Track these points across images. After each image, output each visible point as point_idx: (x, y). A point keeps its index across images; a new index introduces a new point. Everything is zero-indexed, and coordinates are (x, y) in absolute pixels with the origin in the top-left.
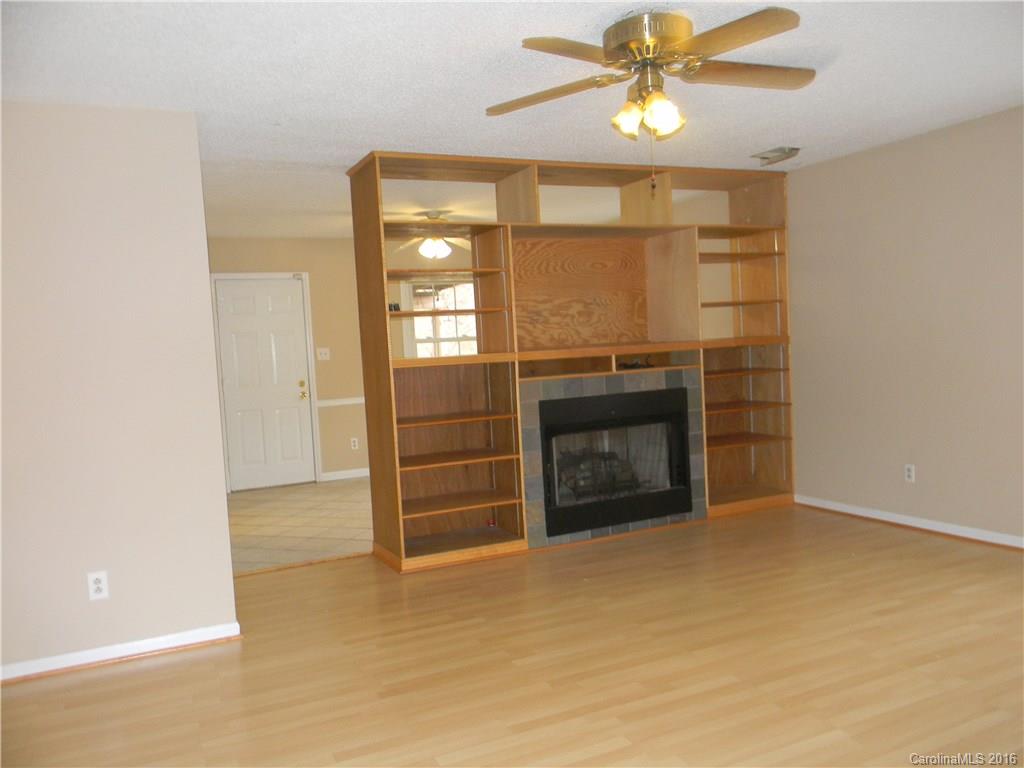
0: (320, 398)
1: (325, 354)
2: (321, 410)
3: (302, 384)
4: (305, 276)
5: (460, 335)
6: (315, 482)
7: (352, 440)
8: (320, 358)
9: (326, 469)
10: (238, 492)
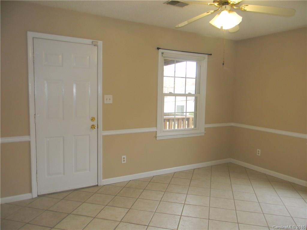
0: (105, 129)
1: (109, 99)
2: (105, 137)
3: (93, 119)
4: (100, 43)
5: (187, 93)
6: (97, 185)
7: (123, 157)
8: (105, 102)
9: (105, 177)
10: (44, 195)
